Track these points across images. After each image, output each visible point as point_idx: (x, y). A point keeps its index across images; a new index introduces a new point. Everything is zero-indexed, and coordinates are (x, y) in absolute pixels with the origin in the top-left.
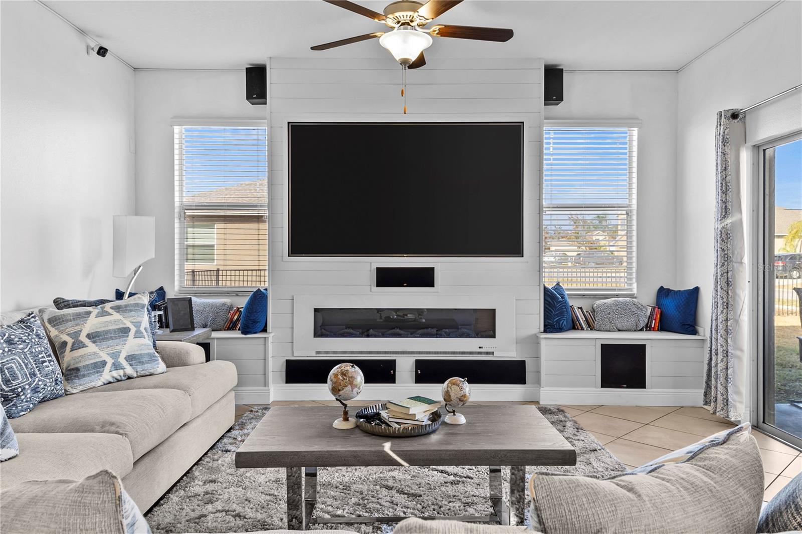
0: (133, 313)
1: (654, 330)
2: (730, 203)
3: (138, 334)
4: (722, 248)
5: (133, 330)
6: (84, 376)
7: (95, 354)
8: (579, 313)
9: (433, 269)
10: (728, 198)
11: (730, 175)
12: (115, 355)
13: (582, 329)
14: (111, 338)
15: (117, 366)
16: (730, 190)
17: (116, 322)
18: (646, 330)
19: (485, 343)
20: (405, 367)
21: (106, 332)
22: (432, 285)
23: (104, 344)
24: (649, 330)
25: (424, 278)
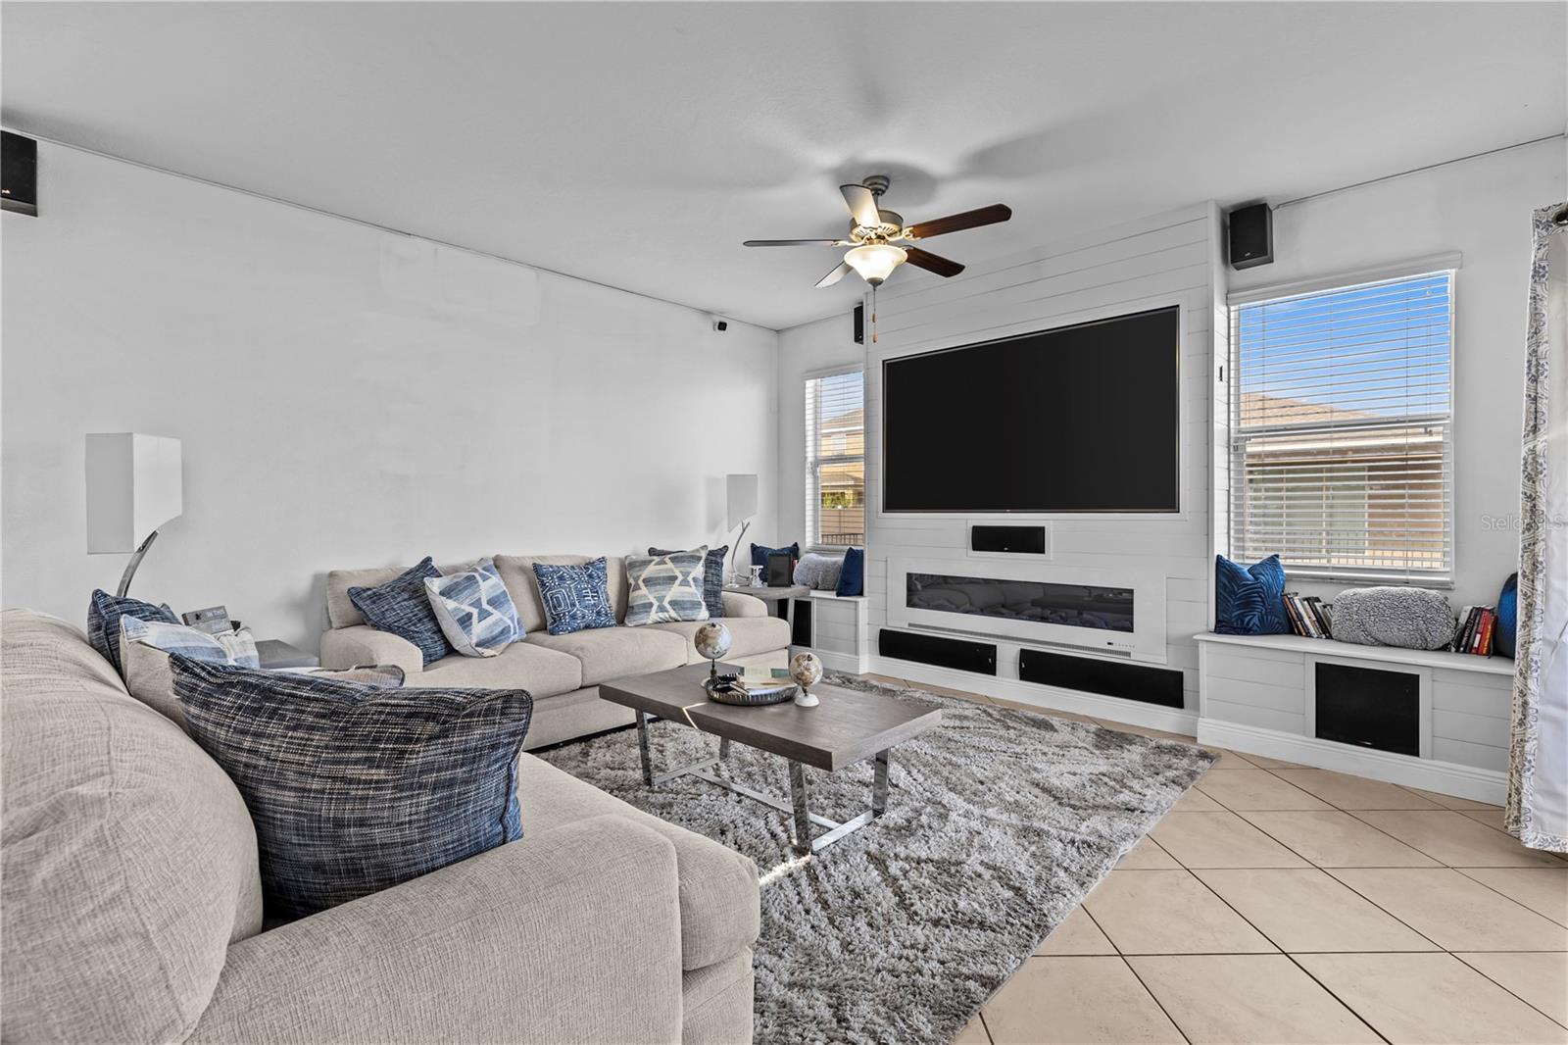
0: (685, 564)
1: (1477, 653)
2: (1545, 401)
3: (685, 583)
4: (1525, 494)
5: (681, 578)
6: (636, 613)
7: (645, 596)
8: (1302, 608)
9: (1042, 529)
10: (1539, 390)
11: (1547, 342)
12: (660, 599)
13: (1309, 635)
14: (659, 584)
15: (662, 609)
16: (1546, 373)
17: (666, 570)
18: (1457, 651)
19: (1119, 639)
20: (1008, 656)
21: (657, 578)
22: (1042, 551)
23: (653, 589)
24: (1464, 652)
25: (1031, 541)
